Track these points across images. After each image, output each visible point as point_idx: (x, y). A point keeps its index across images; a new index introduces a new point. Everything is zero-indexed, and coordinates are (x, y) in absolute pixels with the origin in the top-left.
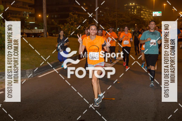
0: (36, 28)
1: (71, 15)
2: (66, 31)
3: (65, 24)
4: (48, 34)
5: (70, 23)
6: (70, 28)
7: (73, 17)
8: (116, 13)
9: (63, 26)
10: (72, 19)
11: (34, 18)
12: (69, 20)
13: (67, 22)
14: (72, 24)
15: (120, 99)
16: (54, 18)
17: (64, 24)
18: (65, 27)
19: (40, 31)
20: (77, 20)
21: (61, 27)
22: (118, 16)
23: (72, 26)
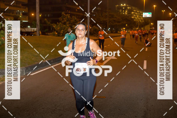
0: (29, 27)
1: (63, 14)
2: (59, 30)
3: (58, 23)
4: (40, 32)
5: (63, 22)
6: (62, 28)
7: (65, 16)
8: (107, 13)
9: (56, 25)
10: (64, 19)
11: (28, 16)
12: (62, 20)
13: (59, 22)
14: (65, 23)
15: (111, 98)
16: (47, 17)
17: (56, 23)
18: (57, 26)
19: (33, 30)
20: (70, 19)
21: (54, 27)
22: (110, 16)
23: (64, 26)
